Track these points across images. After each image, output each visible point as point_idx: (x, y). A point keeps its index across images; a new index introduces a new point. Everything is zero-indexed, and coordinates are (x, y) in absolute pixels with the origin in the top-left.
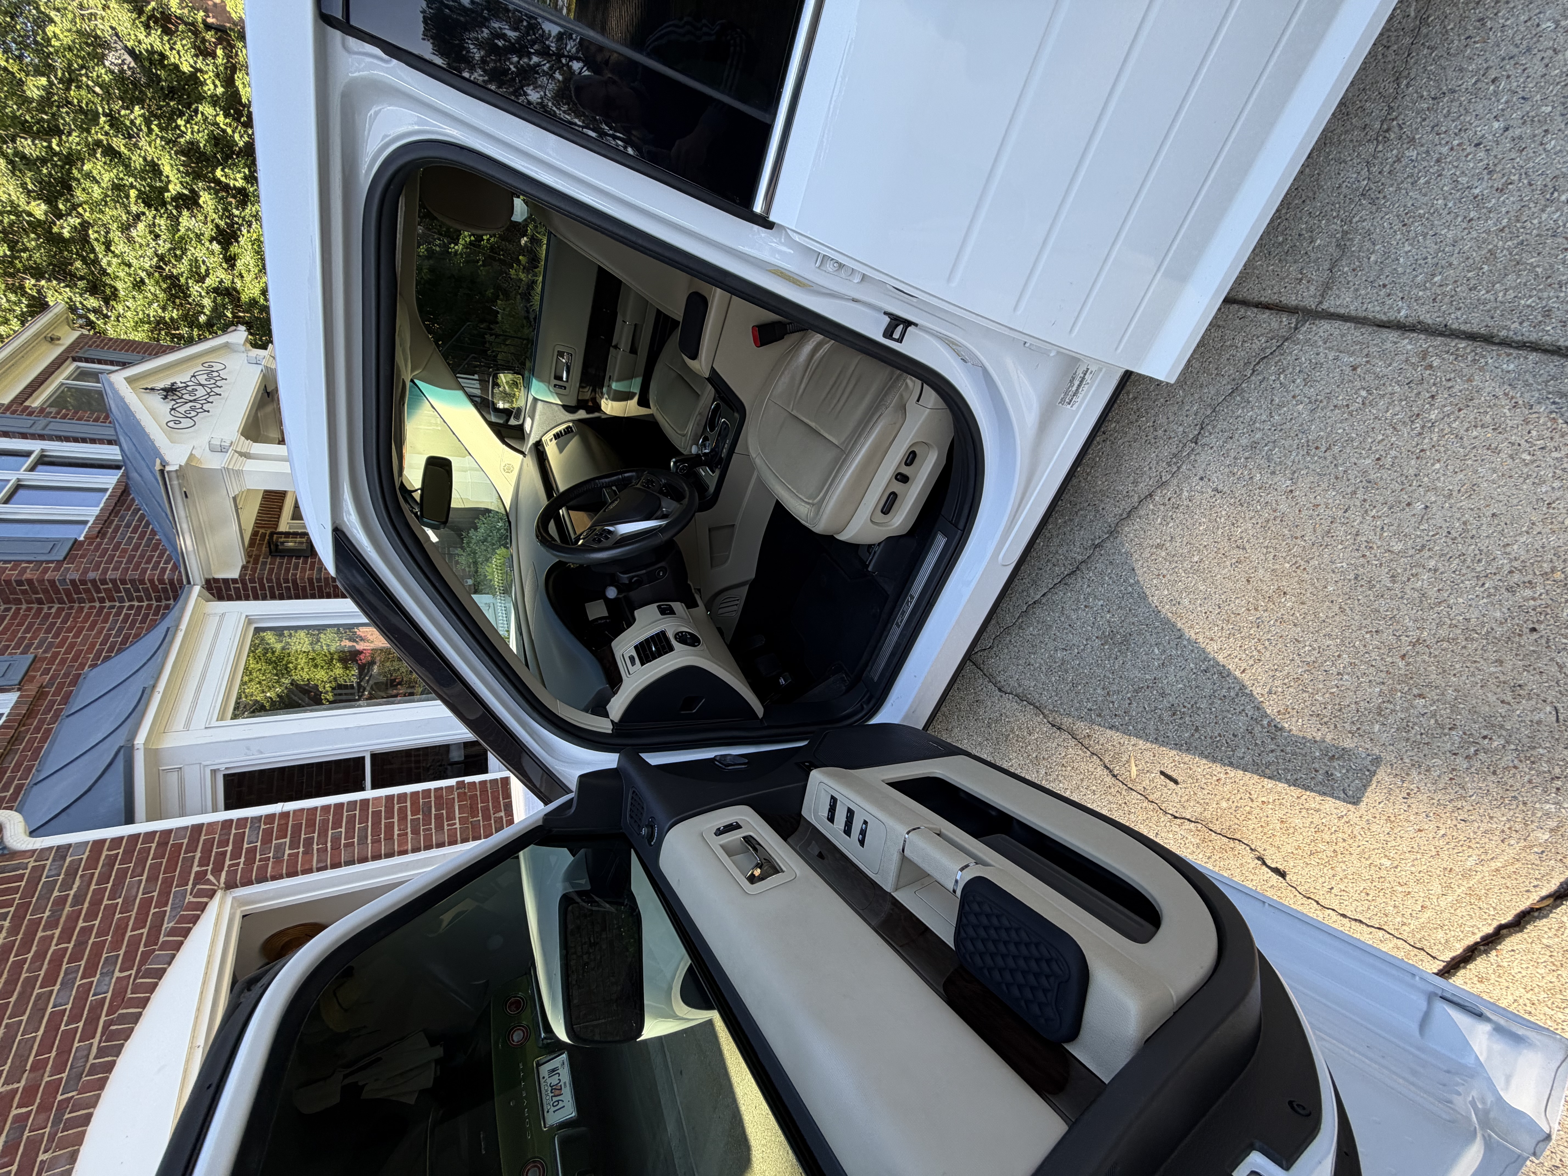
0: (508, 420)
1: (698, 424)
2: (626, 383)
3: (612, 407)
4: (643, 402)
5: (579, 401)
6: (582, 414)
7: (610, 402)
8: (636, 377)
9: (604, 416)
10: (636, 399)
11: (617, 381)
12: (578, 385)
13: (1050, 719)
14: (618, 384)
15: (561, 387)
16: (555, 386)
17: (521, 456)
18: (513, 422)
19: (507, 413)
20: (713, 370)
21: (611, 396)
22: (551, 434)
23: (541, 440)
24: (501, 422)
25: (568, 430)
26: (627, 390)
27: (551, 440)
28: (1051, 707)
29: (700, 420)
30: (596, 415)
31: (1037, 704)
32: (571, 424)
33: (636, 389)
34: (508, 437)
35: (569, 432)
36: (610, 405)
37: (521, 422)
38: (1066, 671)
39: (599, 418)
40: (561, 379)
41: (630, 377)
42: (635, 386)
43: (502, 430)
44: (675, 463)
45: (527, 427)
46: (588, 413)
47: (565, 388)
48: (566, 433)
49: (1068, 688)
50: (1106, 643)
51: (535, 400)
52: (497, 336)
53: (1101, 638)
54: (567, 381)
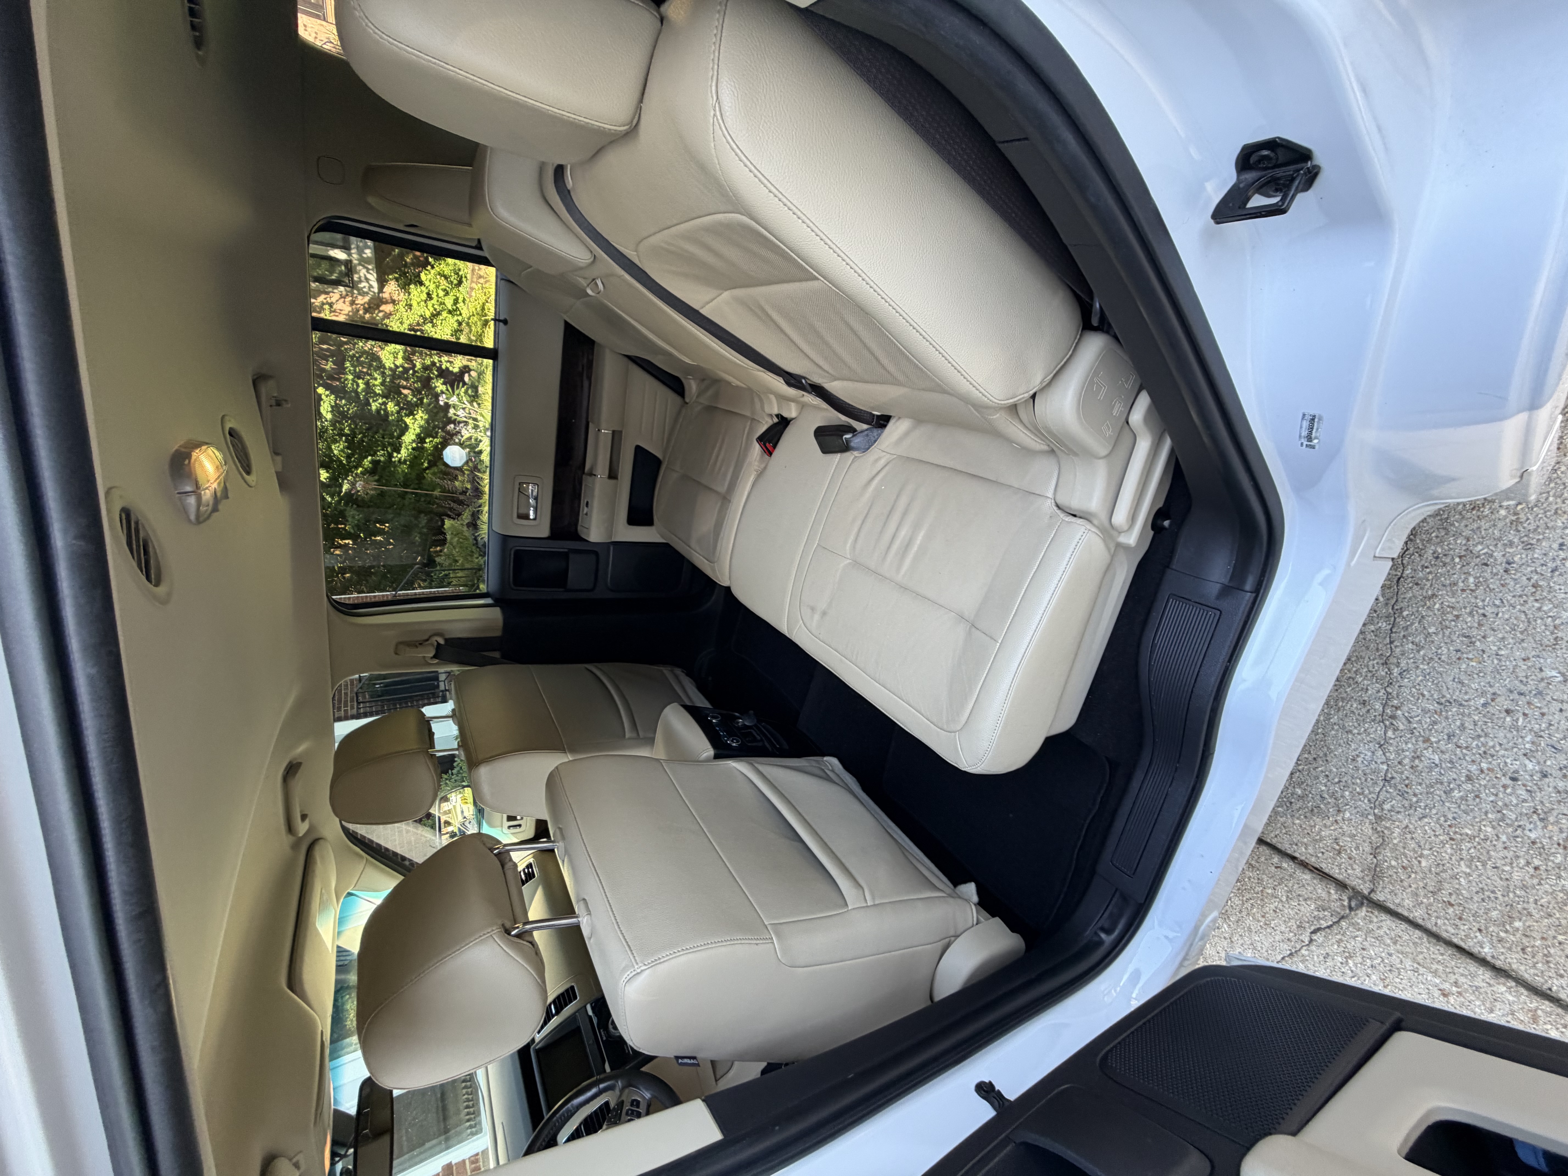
47: (520, 826)
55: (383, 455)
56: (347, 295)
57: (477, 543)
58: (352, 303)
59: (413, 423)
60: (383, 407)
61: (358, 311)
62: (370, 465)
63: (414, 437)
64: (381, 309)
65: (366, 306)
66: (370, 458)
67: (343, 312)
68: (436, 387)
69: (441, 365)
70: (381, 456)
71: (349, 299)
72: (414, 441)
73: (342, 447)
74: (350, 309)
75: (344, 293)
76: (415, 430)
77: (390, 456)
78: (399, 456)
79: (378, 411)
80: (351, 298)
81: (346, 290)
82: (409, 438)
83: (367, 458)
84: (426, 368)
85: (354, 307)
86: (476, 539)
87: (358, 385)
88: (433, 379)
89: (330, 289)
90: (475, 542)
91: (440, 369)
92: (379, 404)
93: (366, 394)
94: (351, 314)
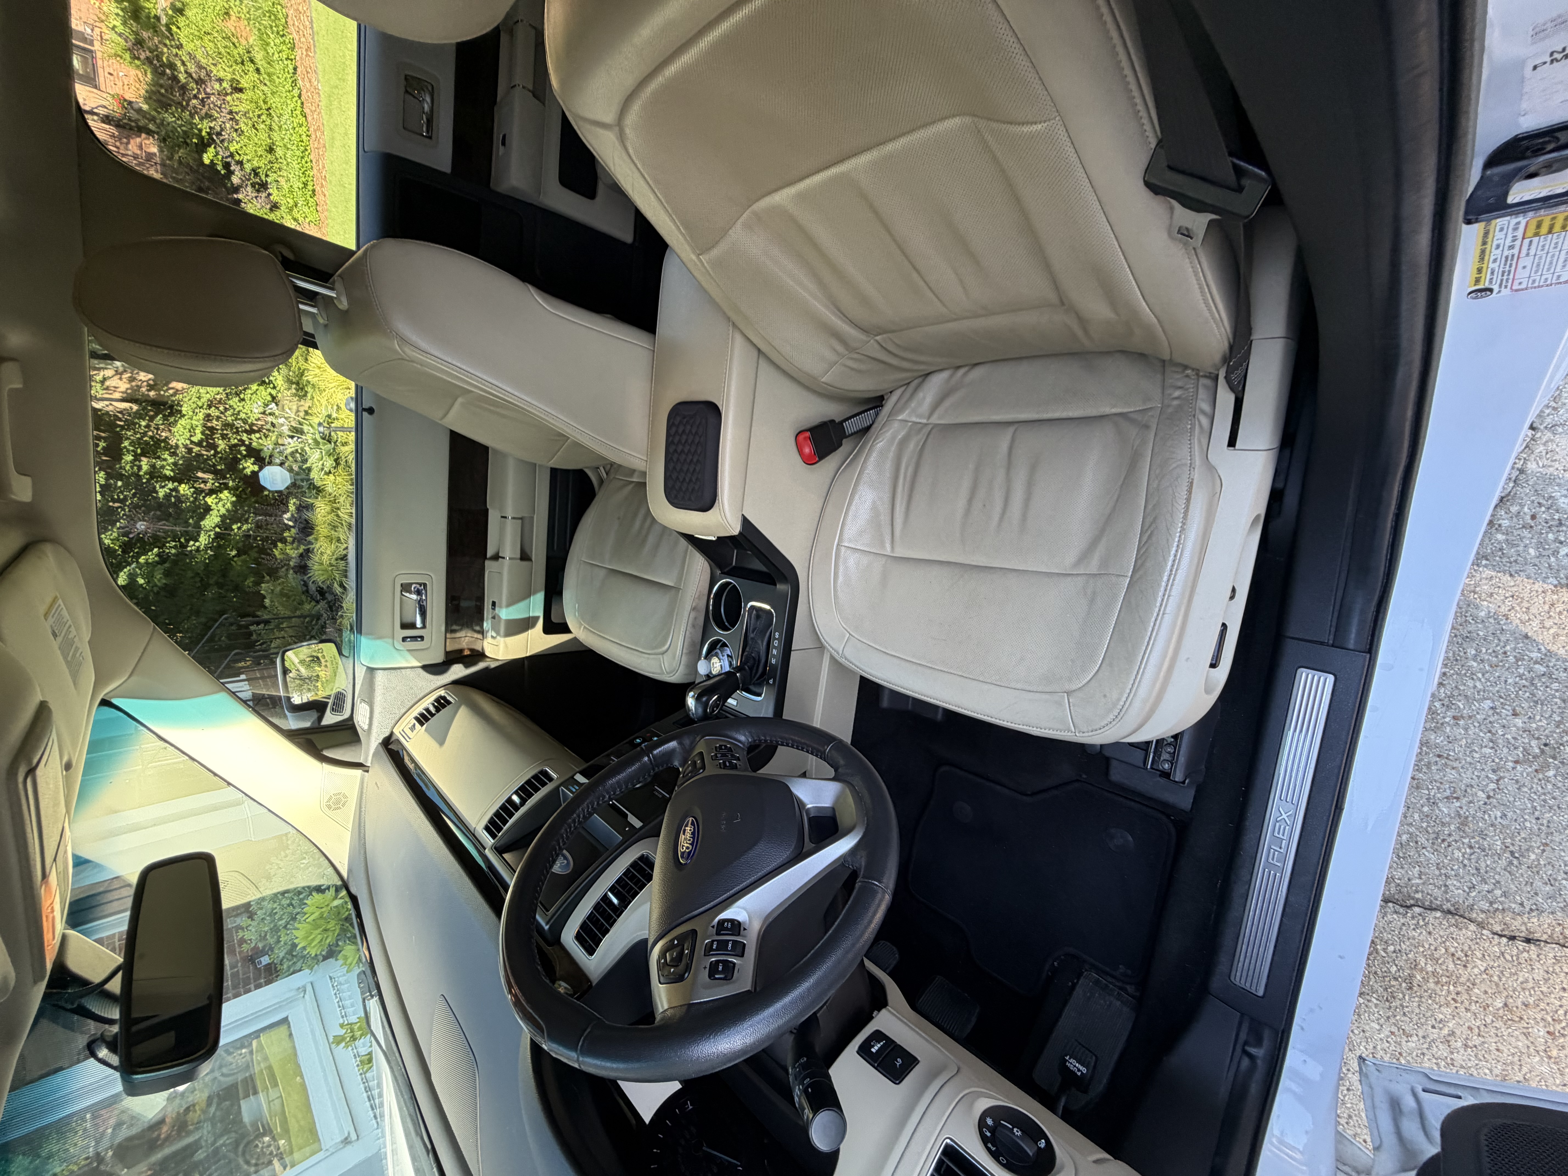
0: (320, 719)
1: (694, 626)
2: (522, 605)
3: (506, 646)
4: (554, 626)
5: (447, 653)
6: (458, 671)
7: (501, 640)
8: (535, 593)
9: (493, 665)
10: (540, 624)
11: (509, 605)
12: (443, 628)
13: (1497, 928)
14: (511, 609)
15: (414, 638)
16: (404, 639)
17: (358, 773)
18: (330, 718)
19: (318, 707)
20: (746, 522)
21: (502, 630)
22: (410, 718)
23: (392, 734)
24: (307, 724)
25: (441, 704)
26: (525, 616)
27: (413, 728)
28: (1485, 906)
29: (695, 618)
30: (481, 665)
31: (1447, 906)
32: (442, 693)
33: (539, 612)
34: (328, 747)
35: (444, 706)
36: (502, 646)
37: (346, 714)
38: (1483, 835)
39: (487, 669)
40: (412, 626)
41: (528, 594)
42: (536, 606)
43: (314, 738)
44: (698, 699)
45: (361, 720)
46: (467, 666)
47: (422, 638)
48: (438, 710)
49: (1503, 863)
50: (1546, 766)
51: (371, 670)
52: (267, 622)
53: (1526, 761)
54: (424, 627)
55: (175, 547)
56: (125, 371)
57: (307, 591)
58: (132, 379)
59: (217, 504)
60: (174, 494)
61: (139, 387)
62: (156, 559)
63: (217, 520)
64: (171, 386)
65: (151, 382)
66: (156, 550)
67: (118, 390)
68: (244, 468)
69: (251, 443)
70: (171, 548)
71: (126, 376)
72: (217, 526)
73: (115, 534)
74: (128, 386)
75: (121, 369)
76: (218, 511)
77: (184, 546)
78: (197, 544)
79: (167, 496)
80: (129, 375)
81: (123, 366)
82: (211, 521)
83: (152, 550)
84: (233, 447)
85: (134, 384)
86: (306, 584)
87: (140, 468)
88: (240, 460)
89: (102, 366)
90: (305, 588)
91: (249, 448)
92: (170, 489)
93: (152, 478)
94: (129, 391)
